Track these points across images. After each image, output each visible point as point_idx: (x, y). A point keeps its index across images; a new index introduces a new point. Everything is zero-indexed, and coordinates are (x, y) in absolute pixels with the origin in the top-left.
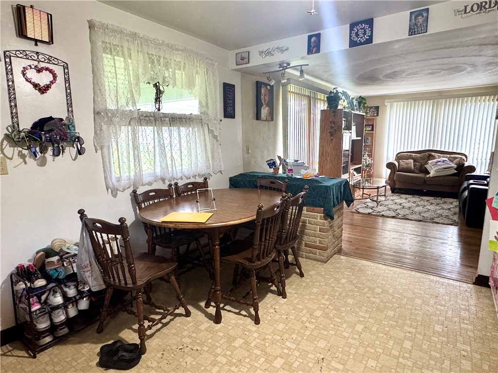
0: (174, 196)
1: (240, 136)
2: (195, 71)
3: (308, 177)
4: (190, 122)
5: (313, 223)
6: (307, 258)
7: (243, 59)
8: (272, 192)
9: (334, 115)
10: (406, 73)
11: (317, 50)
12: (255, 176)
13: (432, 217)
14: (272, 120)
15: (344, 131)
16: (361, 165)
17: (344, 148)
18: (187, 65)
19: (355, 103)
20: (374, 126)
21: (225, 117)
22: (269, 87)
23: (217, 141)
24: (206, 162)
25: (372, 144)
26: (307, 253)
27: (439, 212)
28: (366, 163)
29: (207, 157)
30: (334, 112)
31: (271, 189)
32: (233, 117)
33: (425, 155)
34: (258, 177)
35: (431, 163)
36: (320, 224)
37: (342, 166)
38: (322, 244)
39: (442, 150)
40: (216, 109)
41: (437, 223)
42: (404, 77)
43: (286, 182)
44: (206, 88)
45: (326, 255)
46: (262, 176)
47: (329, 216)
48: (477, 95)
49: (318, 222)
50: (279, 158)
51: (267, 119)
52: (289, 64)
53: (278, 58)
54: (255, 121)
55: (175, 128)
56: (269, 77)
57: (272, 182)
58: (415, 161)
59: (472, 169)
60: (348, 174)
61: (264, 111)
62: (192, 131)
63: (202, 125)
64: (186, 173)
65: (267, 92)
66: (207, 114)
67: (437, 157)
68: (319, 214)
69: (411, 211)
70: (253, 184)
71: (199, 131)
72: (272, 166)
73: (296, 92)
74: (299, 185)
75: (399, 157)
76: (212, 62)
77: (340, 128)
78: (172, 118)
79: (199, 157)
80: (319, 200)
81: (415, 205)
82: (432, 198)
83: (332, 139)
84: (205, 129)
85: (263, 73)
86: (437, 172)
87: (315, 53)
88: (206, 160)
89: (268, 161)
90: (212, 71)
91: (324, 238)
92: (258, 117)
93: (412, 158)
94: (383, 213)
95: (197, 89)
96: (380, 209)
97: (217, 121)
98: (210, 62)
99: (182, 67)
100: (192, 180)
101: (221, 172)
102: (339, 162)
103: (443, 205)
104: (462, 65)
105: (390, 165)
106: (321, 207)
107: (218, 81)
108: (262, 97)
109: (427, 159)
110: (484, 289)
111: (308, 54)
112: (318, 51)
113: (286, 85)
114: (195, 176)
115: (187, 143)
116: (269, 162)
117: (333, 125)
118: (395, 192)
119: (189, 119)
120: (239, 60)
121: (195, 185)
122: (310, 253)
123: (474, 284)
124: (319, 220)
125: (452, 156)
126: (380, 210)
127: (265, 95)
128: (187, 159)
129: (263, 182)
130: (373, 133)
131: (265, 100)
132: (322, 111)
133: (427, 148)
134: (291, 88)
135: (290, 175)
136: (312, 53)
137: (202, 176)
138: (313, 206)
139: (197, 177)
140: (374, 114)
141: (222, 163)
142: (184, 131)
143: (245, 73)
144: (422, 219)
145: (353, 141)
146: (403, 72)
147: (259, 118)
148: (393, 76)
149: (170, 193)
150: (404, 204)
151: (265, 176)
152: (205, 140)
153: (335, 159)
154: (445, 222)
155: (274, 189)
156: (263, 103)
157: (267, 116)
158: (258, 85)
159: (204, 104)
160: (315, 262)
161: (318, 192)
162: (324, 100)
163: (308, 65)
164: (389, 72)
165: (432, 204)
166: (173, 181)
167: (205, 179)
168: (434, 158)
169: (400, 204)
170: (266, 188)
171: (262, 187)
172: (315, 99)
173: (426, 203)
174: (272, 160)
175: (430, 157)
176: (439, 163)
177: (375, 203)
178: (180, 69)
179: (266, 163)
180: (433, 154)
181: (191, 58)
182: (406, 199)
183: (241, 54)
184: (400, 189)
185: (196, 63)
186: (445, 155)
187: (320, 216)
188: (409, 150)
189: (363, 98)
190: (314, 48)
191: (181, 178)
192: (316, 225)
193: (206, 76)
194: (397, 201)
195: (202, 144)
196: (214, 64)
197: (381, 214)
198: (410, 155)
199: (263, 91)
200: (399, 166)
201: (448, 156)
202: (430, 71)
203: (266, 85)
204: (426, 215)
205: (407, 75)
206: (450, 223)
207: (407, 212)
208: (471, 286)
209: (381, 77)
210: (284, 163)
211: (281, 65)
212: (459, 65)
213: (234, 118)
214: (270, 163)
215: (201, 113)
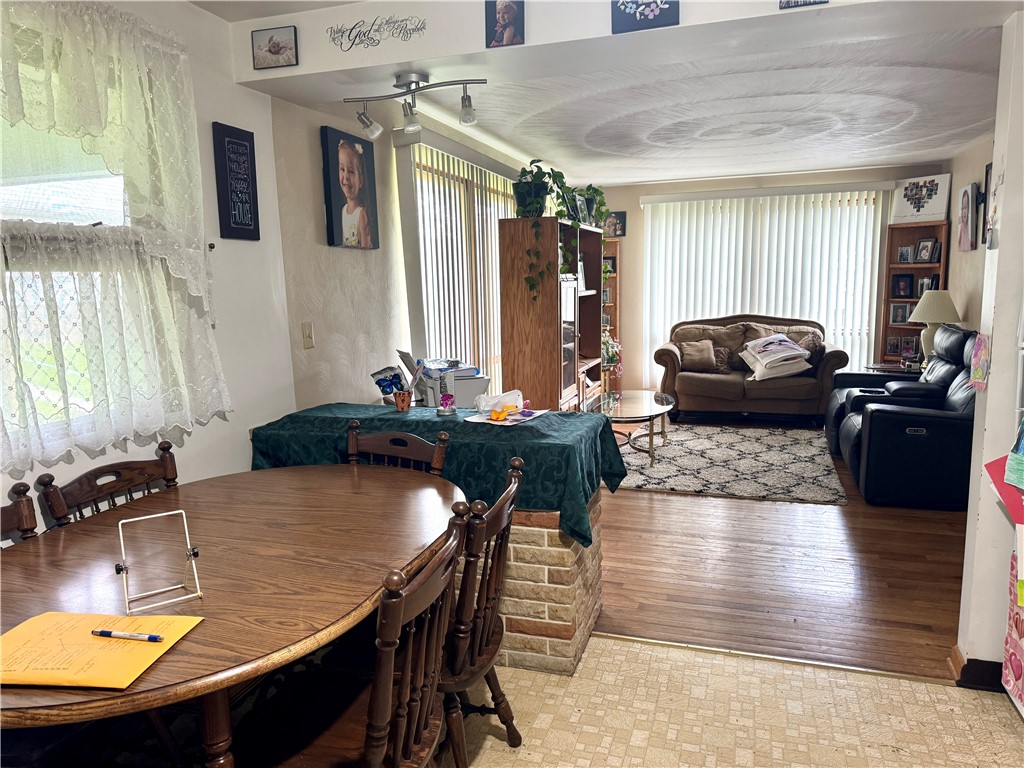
0: (41, 528)
1: (278, 296)
2: (101, 70)
3: (502, 417)
4: (93, 253)
5: (528, 558)
6: (515, 664)
7: (276, 49)
8: (401, 473)
9: (537, 235)
10: (707, 129)
11: (514, 36)
12: (336, 420)
13: (785, 485)
14: (375, 245)
15: (563, 276)
16: (598, 360)
17: (563, 319)
18: (67, 48)
19: (580, 201)
20: (618, 262)
21: (224, 234)
22: (359, 148)
23: (201, 314)
24: (164, 391)
25: (615, 305)
26: (515, 649)
27: (793, 468)
28: (607, 353)
29: (167, 371)
30: (536, 225)
31: (393, 461)
32: (252, 234)
33: (737, 328)
34: (350, 426)
35: (753, 348)
36: (549, 560)
37: (563, 364)
38: (561, 619)
39: (772, 315)
40: (192, 210)
41: (802, 501)
42: (696, 140)
43: (442, 441)
44: (150, 137)
45: (571, 651)
46: (362, 421)
47: (575, 533)
48: (834, 189)
49: (542, 553)
50: (404, 356)
51: (359, 242)
52: (425, 77)
53: (389, 54)
54: (327, 247)
55: (28, 275)
56: (363, 114)
57: (396, 442)
58: (716, 344)
59: (841, 358)
60: (575, 385)
61: (351, 219)
62: (104, 283)
63: (142, 262)
64: (86, 437)
65: (355, 161)
66: (158, 225)
67: (763, 332)
68: (546, 530)
69: (732, 472)
70: (336, 449)
71: (130, 281)
72: (389, 386)
73: (435, 166)
74: (482, 445)
75: (679, 334)
76: (167, 50)
77: (553, 265)
78: (13, 237)
79: (136, 376)
80: (545, 489)
81: (734, 454)
82: (765, 432)
83: (535, 298)
84: (153, 275)
85: (345, 101)
86: (771, 368)
87: (512, 43)
88: (165, 381)
89: (379, 373)
90: (169, 80)
91: (564, 599)
92: (333, 236)
93: (711, 338)
94: (671, 483)
95: (113, 137)
96: (660, 471)
97: (198, 248)
98: (158, 45)
99: (47, 51)
100: (114, 457)
101: (222, 416)
102: (555, 355)
103: (795, 449)
104: (830, 115)
105: (662, 357)
106: (552, 508)
107: (193, 113)
108: (343, 175)
109: (742, 338)
110: (988, 699)
111: (488, 46)
112: (519, 37)
113: (409, 145)
114: (125, 440)
115: (85, 328)
116: (381, 377)
117: (534, 260)
118: (678, 420)
119: (90, 241)
120: (263, 53)
121: (126, 474)
122: (524, 649)
123: (959, 684)
124: (546, 548)
125: (795, 328)
126: (662, 475)
127: (351, 172)
128: (89, 386)
129: (369, 441)
130: (616, 278)
131: (350, 187)
132: (502, 223)
133: (738, 313)
134: (423, 154)
135: (446, 411)
136: (500, 44)
137: (153, 437)
138: (527, 506)
139: (131, 445)
140: (615, 230)
141: (222, 385)
142: (69, 286)
143: (284, 98)
144: (765, 493)
145: (582, 299)
146: (697, 124)
147: (336, 242)
148: (673, 135)
149: (20, 520)
150: (709, 453)
151: (372, 419)
152: (155, 315)
153: (544, 348)
154: (819, 498)
155: (405, 463)
156: (347, 195)
157: (359, 233)
158: (328, 140)
159: (145, 189)
160: (541, 677)
161: (540, 466)
162: (505, 195)
163: (484, 82)
164: (667, 122)
165: (770, 447)
166: (28, 473)
167: (165, 448)
168: (756, 335)
169: (702, 454)
170: (379, 459)
171: (364, 457)
172: (485, 189)
173: (757, 447)
174: (391, 369)
175: (748, 334)
176: (771, 347)
177: (647, 455)
178: (37, 60)
179: (373, 381)
180: (753, 324)
181: (85, 26)
182: (709, 438)
183: (271, 33)
184: (687, 413)
185: (104, 41)
186: (779, 327)
187: (550, 536)
188: (699, 318)
189: (596, 191)
190: (505, 27)
191: (68, 458)
192: (540, 563)
193: (148, 96)
194: (691, 444)
195: (146, 329)
196: (175, 57)
197: (667, 486)
198: (704, 330)
199: (343, 157)
200: (682, 357)
201: (786, 328)
202: (760, 126)
203: (352, 140)
204: (770, 479)
205: (702, 135)
206: (829, 498)
207: (725, 475)
208: (957, 693)
209: (644, 136)
210: (422, 374)
211: (401, 79)
212: (823, 115)
213: (257, 238)
214: (384, 380)
215: (137, 222)
